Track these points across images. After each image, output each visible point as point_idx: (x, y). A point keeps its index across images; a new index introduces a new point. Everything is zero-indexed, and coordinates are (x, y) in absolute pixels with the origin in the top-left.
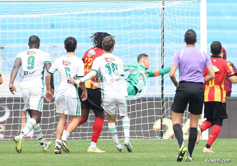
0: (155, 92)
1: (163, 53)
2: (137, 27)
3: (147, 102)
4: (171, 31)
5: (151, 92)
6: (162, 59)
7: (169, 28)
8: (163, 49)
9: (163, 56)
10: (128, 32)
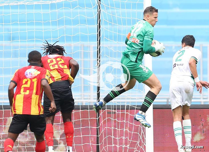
0: (89, 99)
1: (99, 53)
2: (68, 22)
3: (80, 111)
4: (109, 26)
5: (84, 99)
6: (98, 60)
7: (106, 23)
8: (99, 48)
9: (99, 56)
10: (57, 28)
